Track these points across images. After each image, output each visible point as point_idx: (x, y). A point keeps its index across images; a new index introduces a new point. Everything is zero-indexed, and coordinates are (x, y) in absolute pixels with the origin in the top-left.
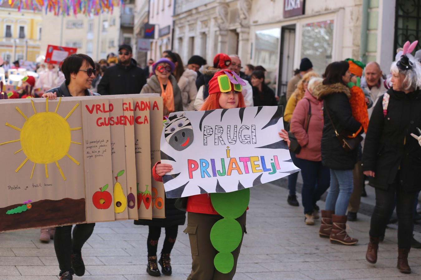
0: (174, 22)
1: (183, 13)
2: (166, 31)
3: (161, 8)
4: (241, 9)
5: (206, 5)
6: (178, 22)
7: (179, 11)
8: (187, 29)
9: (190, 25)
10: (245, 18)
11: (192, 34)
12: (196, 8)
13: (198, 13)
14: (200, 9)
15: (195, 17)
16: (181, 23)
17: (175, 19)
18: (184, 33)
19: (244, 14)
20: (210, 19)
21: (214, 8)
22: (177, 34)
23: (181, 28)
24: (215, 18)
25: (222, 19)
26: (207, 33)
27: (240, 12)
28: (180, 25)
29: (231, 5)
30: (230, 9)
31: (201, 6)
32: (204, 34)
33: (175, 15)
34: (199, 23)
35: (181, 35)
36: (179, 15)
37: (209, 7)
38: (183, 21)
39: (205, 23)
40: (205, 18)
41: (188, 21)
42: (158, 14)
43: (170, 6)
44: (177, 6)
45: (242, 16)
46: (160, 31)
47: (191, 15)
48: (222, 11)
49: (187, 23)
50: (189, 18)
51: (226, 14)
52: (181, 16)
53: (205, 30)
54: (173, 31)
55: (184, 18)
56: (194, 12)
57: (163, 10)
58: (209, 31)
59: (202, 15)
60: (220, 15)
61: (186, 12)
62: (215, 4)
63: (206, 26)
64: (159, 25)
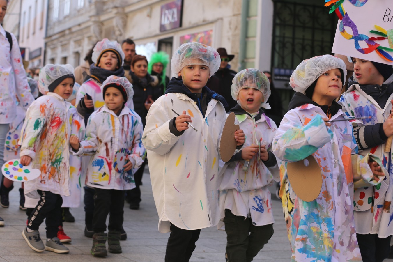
0: (46, 44)
1: (55, 34)
2: (38, 53)
3: (31, 31)
4: (117, 26)
5: (79, 25)
6: (49, 44)
7: (50, 32)
8: (59, 50)
9: (62, 46)
10: (121, 35)
11: (64, 55)
12: (70, 29)
13: (71, 33)
14: (74, 30)
15: (68, 37)
16: (53, 44)
17: (47, 40)
18: (56, 54)
19: (120, 30)
20: (83, 39)
21: (88, 27)
22: (49, 55)
23: (53, 49)
24: (89, 38)
25: (96, 37)
26: (80, 52)
27: (116, 29)
28: (52, 47)
29: (105, 23)
30: (104, 28)
31: (75, 26)
32: (77, 54)
33: (47, 37)
34: (72, 43)
35: (53, 56)
36: (51, 36)
37: (83, 26)
38: (55, 42)
39: (78, 42)
40: (79, 38)
41: (61, 42)
42: (28, 37)
43: (41, 28)
44: (49, 28)
45: (117, 33)
46: (31, 54)
47: (63, 36)
48: (97, 29)
49: (60, 44)
50: (62, 39)
51: (101, 32)
52: (54, 37)
53: (79, 49)
54: (45, 52)
55: (57, 39)
56: (67, 32)
57: (34, 33)
58: (82, 50)
59: (75, 35)
60: (94, 33)
61: (59, 33)
62: (90, 23)
63: (80, 45)
64: (29, 49)
